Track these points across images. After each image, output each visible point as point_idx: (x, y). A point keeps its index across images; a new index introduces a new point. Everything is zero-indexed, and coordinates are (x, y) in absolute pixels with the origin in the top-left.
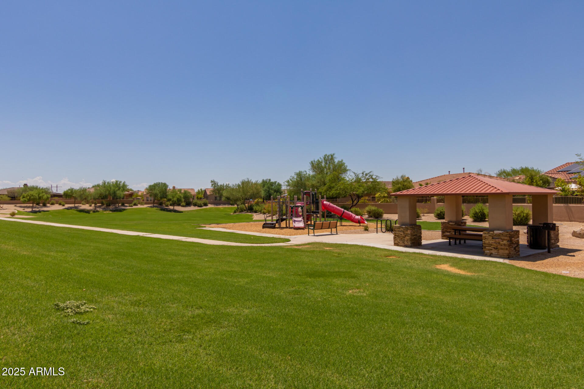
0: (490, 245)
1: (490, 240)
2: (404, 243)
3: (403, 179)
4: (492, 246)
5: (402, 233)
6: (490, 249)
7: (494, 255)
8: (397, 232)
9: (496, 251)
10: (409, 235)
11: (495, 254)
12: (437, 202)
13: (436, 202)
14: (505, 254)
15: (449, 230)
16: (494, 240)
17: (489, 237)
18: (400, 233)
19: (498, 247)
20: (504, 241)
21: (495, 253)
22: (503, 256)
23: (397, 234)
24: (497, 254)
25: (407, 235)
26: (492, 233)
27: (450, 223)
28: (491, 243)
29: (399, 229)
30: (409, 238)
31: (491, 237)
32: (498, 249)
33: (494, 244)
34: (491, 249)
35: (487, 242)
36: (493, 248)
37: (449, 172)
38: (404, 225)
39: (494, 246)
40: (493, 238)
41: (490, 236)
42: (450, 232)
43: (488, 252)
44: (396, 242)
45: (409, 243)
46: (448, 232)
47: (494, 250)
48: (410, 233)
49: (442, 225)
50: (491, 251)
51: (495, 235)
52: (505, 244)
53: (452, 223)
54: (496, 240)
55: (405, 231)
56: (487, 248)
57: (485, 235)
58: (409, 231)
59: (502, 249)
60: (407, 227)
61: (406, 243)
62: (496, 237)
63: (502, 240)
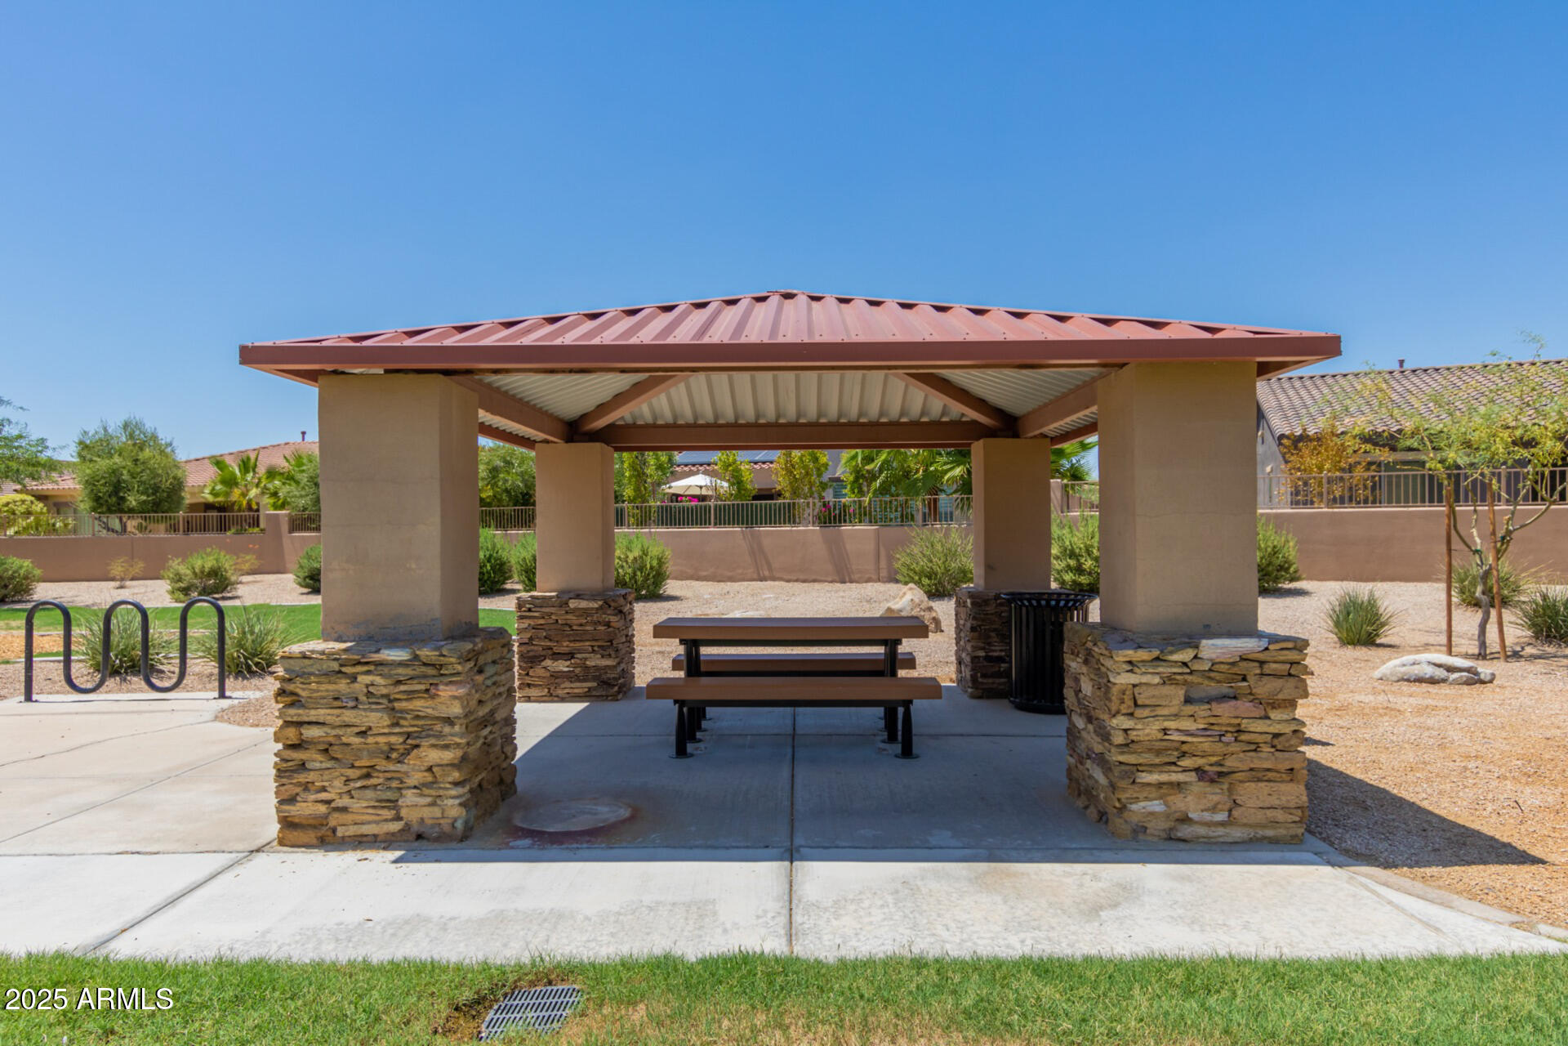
0: (1172, 753)
1: (1176, 716)
2: (392, 804)
3: (131, 436)
4: (1186, 762)
5: (377, 719)
6: (1171, 784)
7: (1202, 831)
8: (313, 715)
9: (1215, 794)
10: (456, 734)
11: (1207, 816)
12: (292, 530)
13: (285, 527)
14: (1280, 815)
15: (565, 646)
16: (1201, 710)
17: (1167, 690)
18: (349, 716)
19: (1231, 763)
20: (1274, 715)
21: (1214, 809)
22: (1270, 833)
23: (311, 733)
24: (1221, 816)
25: (425, 733)
26: (1186, 655)
27: (573, 604)
28: (1176, 737)
29: (342, 686)
30: (448, 756)
31: (1180, 693)
32: (1226, 782)
33: (1205, 744)
34: (1178, 786)
35: (1148, 730)
36: (1191, 777)
37: (304, 433)
38: (394, 642)
39: (1200, 762)
40: (1188, 701)
41: (1168, 680)
42: (570, 655)
43: (1157, 806)
44: (307, 808)
45: (452, 808)
46: (556, 656)
47: (1199, 787)
48: (456, 709)
49: (521, 618)
50: (1180, 803)
51: (1207, 674)
52: (1276, 736)
53: (583, 604)
54: (1218, 709)
55: (411, 695)
56: (1146, 778)
57: (1133, 679)
58: (445, 692)
59: (1258, 775)
60: (426, 653)
61: (415, 808)
62: (1213, 688)
63: (1260, 712)
